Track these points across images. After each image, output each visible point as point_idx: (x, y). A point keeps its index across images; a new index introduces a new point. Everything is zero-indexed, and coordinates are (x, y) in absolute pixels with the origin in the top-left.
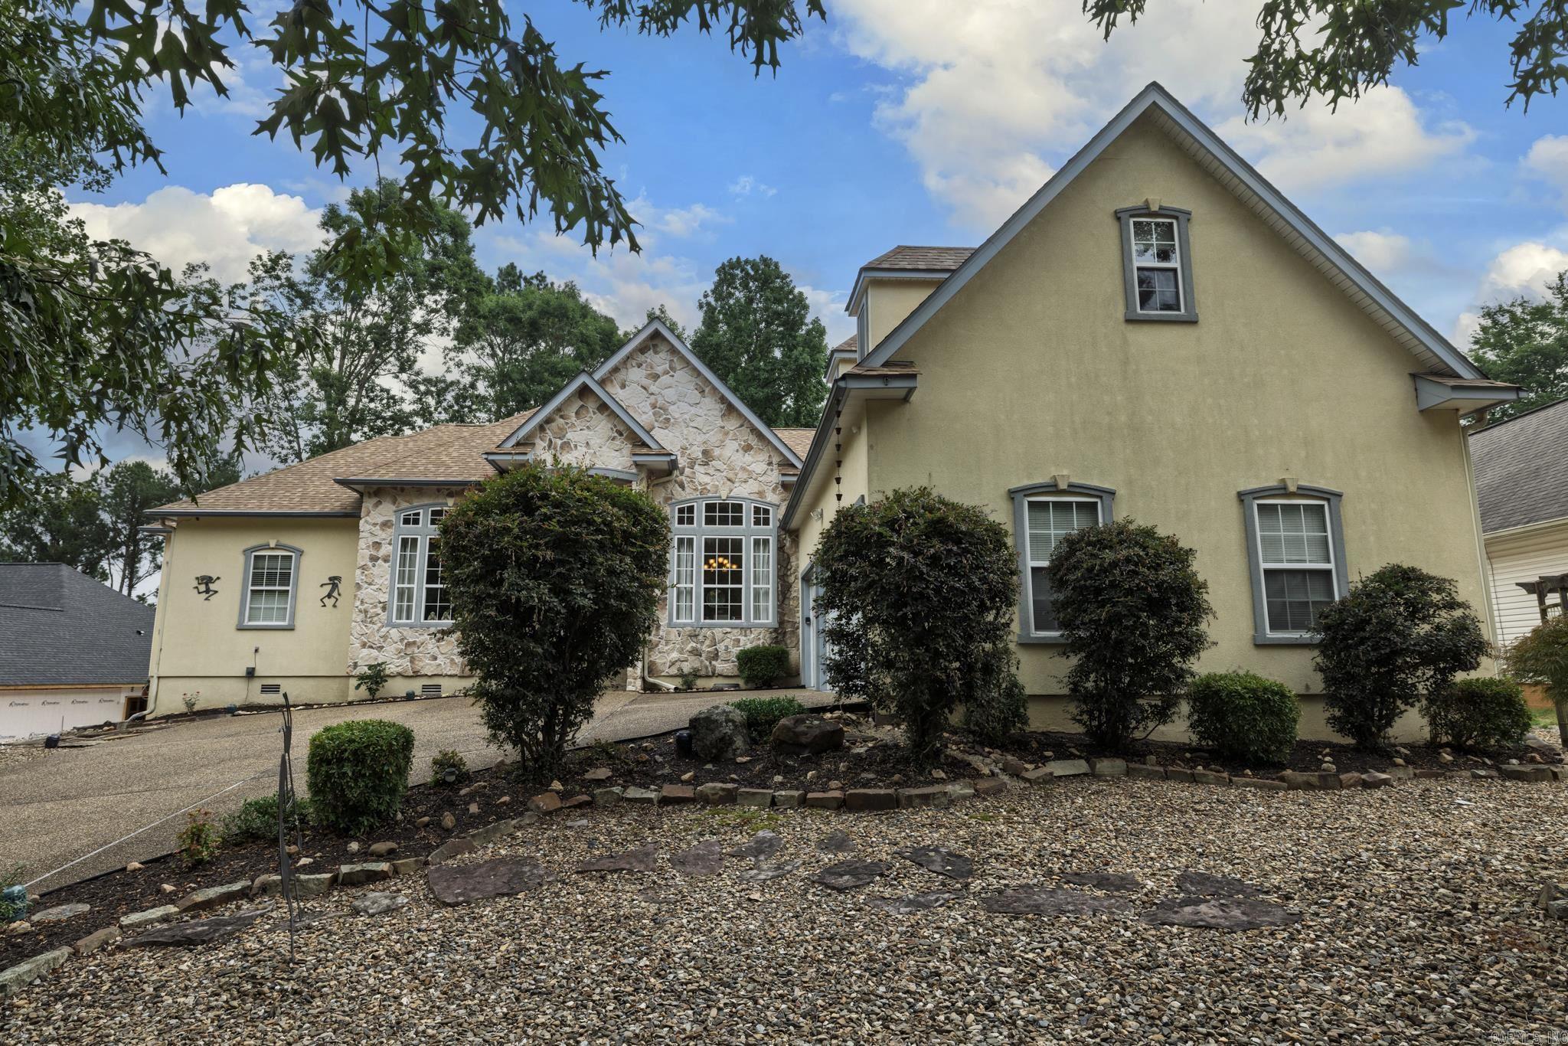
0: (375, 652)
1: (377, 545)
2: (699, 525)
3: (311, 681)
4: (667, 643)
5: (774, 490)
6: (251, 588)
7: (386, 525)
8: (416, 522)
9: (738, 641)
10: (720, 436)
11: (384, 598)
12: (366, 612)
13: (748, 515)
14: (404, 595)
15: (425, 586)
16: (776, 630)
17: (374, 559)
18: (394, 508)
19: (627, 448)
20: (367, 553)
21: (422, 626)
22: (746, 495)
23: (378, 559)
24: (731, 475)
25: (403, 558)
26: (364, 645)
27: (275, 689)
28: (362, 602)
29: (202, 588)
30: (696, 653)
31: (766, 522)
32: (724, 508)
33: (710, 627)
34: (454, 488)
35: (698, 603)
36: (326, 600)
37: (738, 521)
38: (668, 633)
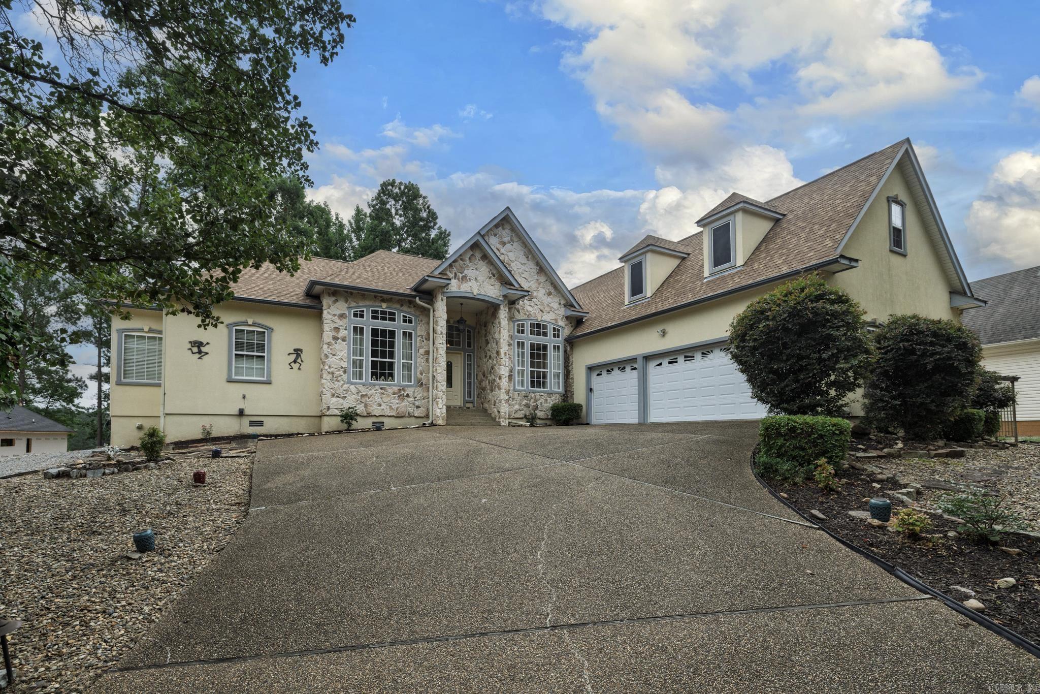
0: (341, 400)
1: (337, 329)
2: (527, 334)
3: (286, 419)
4: (513, 400)
5: (562, 319)
6: (235, 352)
7: (342, 316)
8: (362, 316)
9: (547, 400)
10: (536, 285)
11: (345, 365)
12: (333, 373)
13: (550, 332)
14: (358, 364)
15: (371, 359)
16: (564, 395)
17: (336, 338)
18: (347, 306)
19: (498, 285)
20: (331, 334)
21: (371, 385)
22: (549, 320)
23: (338, 339)
24: (542, 308)
25: (355, 340)
26: (333, 395)
27: (260, 424)
28: (330, 367)
29: (195, 350)
30: (527, 406)
31: (558, 337)
32: (539, 326)
33: (534, 392)
34: (385, 296)
35: (527, 379)
36: (293, 365)
37: (545, 334)
38: (513, 395)
